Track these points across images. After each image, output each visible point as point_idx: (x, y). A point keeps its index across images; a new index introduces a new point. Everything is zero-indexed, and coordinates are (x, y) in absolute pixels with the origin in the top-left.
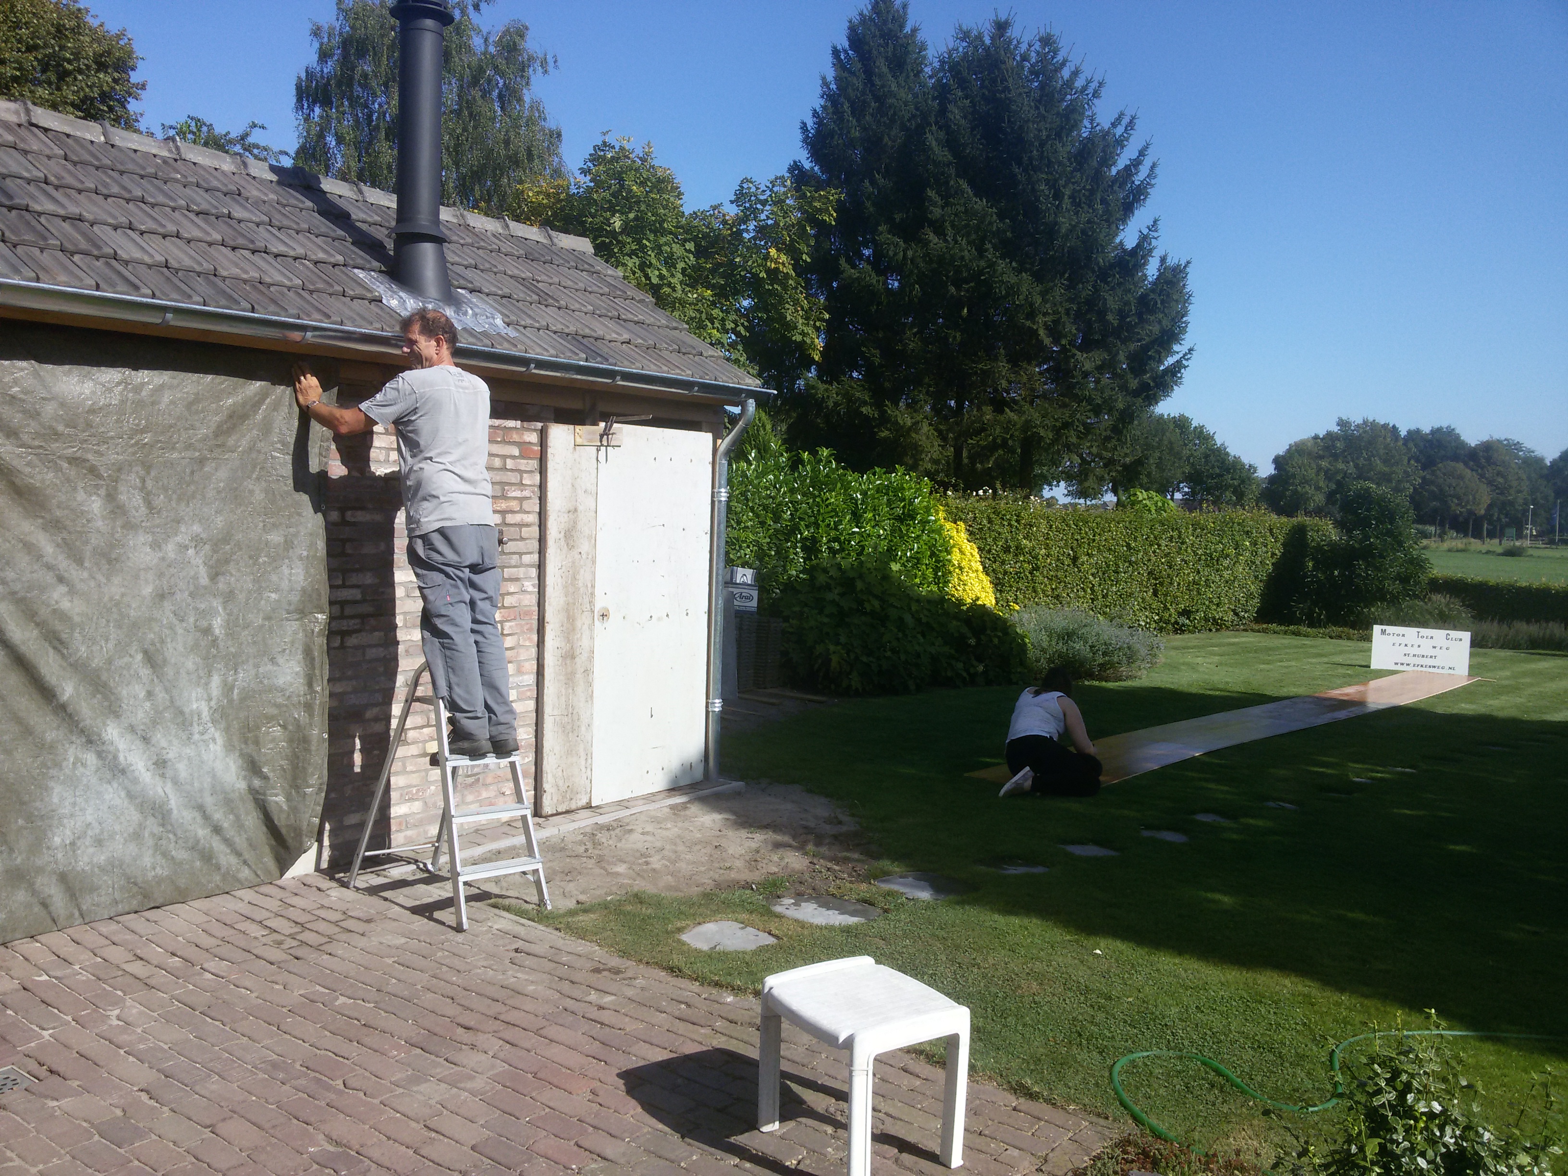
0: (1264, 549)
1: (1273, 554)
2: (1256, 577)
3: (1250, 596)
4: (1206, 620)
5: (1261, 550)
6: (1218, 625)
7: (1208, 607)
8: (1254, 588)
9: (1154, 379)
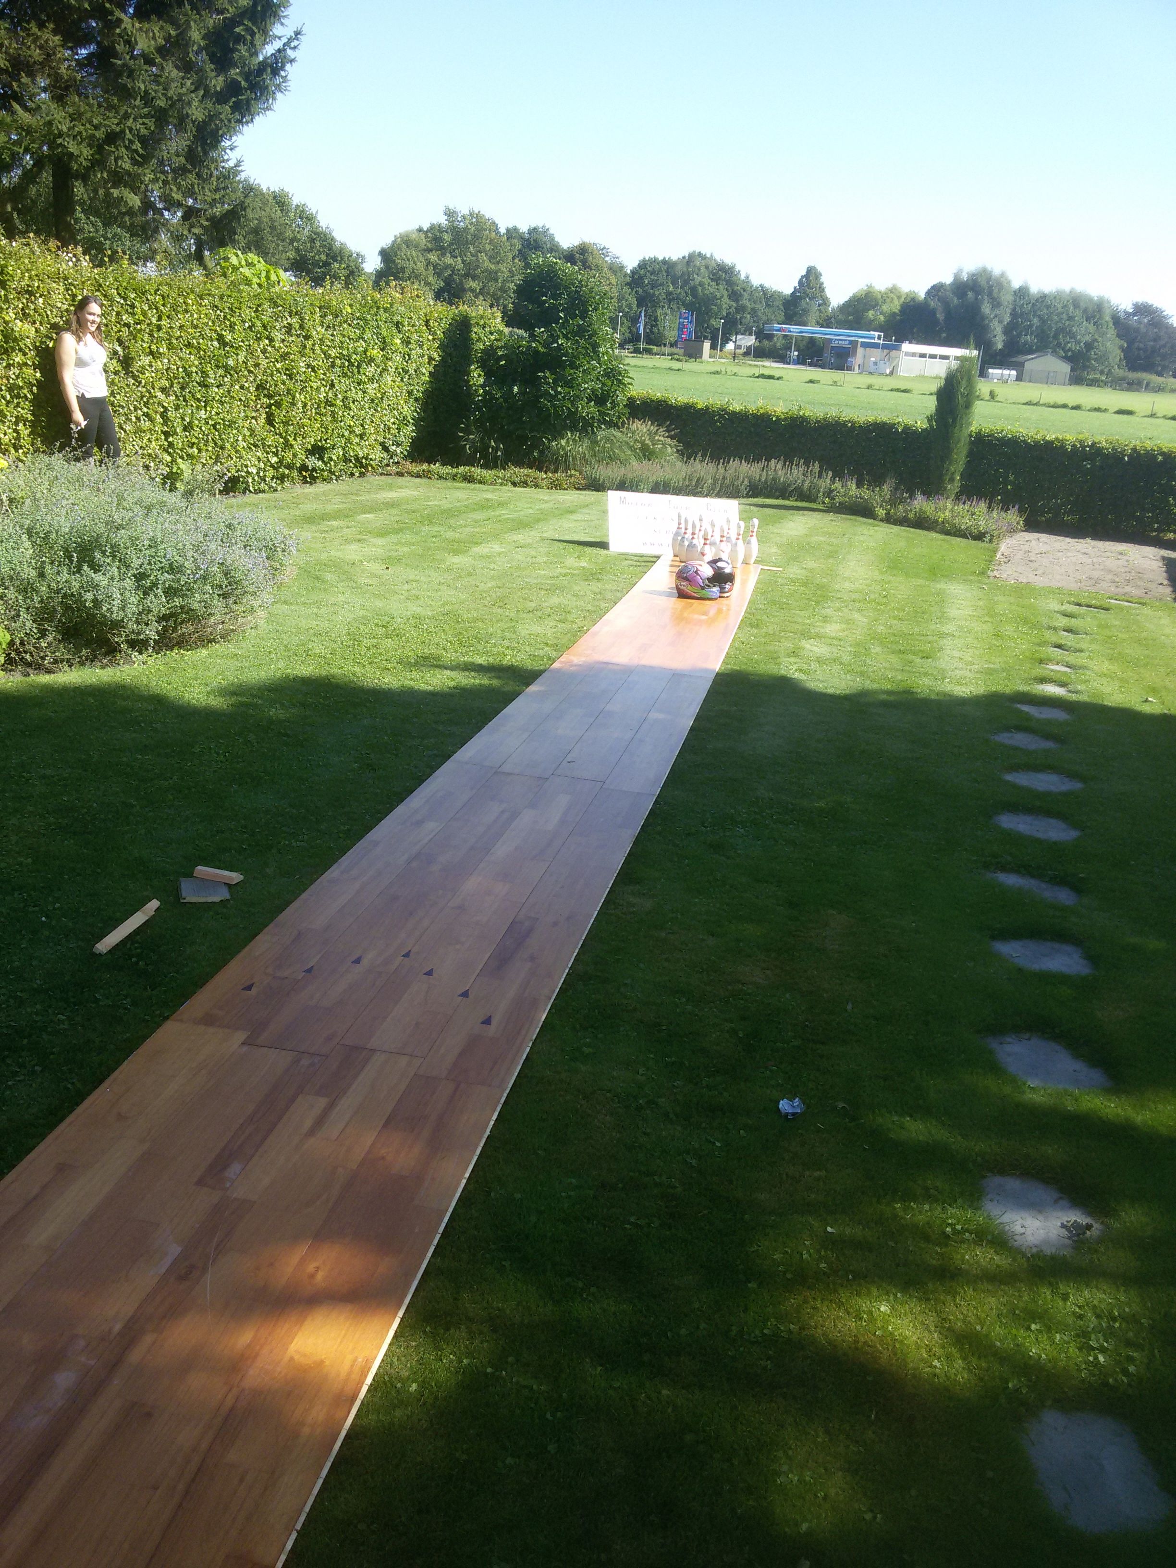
0: (420, 351)
1: (431, 359)
2: (410, 393)
3: (402, 422)
4: (346, 460)
5: (416, 352)
6: (362, 465)
7: (348, 440)
8: (409, 410)
9: (247, 76)
